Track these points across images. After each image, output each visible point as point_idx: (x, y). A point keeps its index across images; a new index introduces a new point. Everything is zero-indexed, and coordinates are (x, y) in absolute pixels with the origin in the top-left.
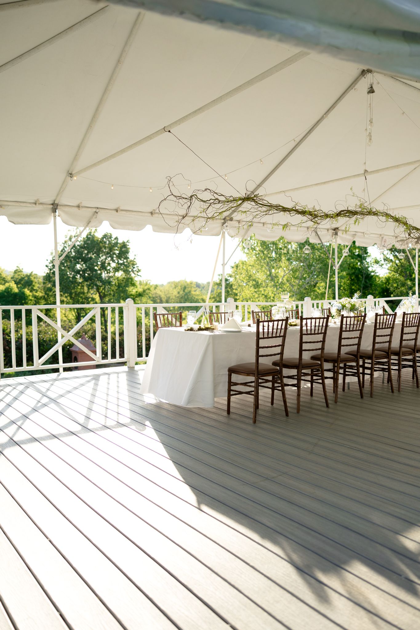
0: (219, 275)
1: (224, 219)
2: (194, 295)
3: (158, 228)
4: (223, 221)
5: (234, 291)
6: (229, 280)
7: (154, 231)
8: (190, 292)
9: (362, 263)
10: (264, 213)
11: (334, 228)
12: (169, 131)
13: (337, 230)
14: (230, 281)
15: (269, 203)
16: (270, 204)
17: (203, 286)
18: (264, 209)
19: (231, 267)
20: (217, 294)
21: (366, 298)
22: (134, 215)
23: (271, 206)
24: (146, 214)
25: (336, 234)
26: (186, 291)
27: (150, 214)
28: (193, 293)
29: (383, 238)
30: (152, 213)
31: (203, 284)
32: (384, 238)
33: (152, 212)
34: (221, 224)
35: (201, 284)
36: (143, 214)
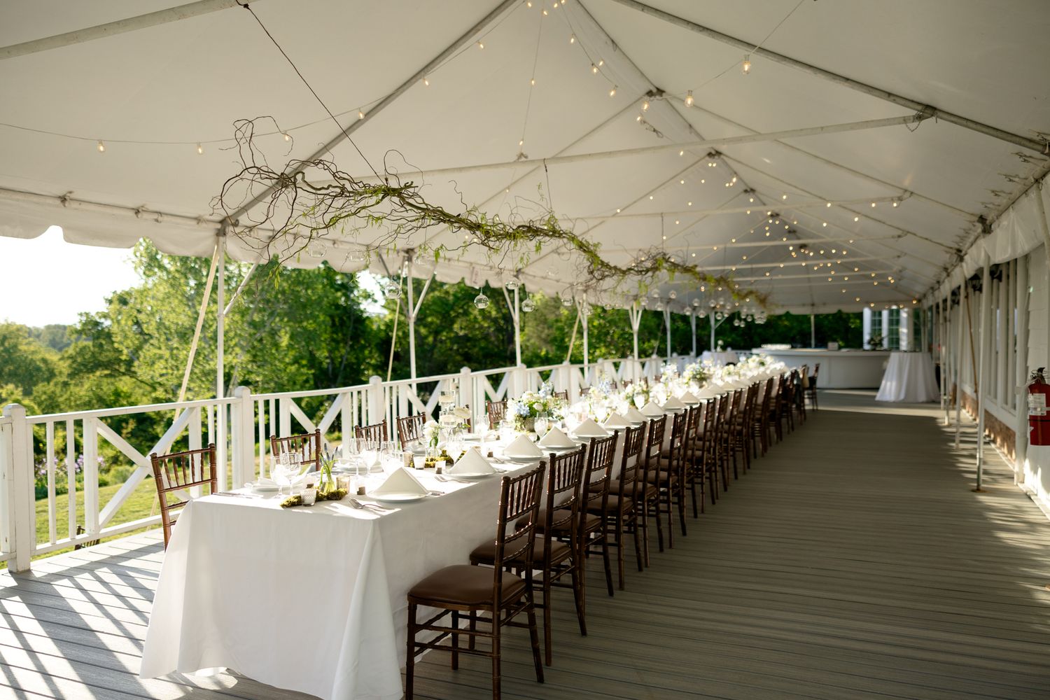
0: (81, 315)
1: (221, 222)
2: (25, 351)
3: (76, 234)
4: (219, 226)
5: (116, 345)
6: (102, 323)
7: (68, 239)
8: (15, 346)
9: (348, 297)
10: (414, 224)
11: (405, 249)
12: (246, 6)
13: (411, 253)
14: (104, 326)
15: (424, 203)
16: (426, 205)
17: (36, 333)
18: (412, 214)
19: (106, 300)
20: (78, 350)
21: (459, 372)
22: (18, 200)
23: (428, 209)
24: (50, 201)
25: (410, 259)
26: (6, 344)
27: (58, 202)
28: (23, 347)
29: (474, 268)
30: (63, 199)
31: (37, 329)
32: (475, 270)
33: (65, 195)
34: (212, 233)
35: (33, 329)
36: (42, 200)
